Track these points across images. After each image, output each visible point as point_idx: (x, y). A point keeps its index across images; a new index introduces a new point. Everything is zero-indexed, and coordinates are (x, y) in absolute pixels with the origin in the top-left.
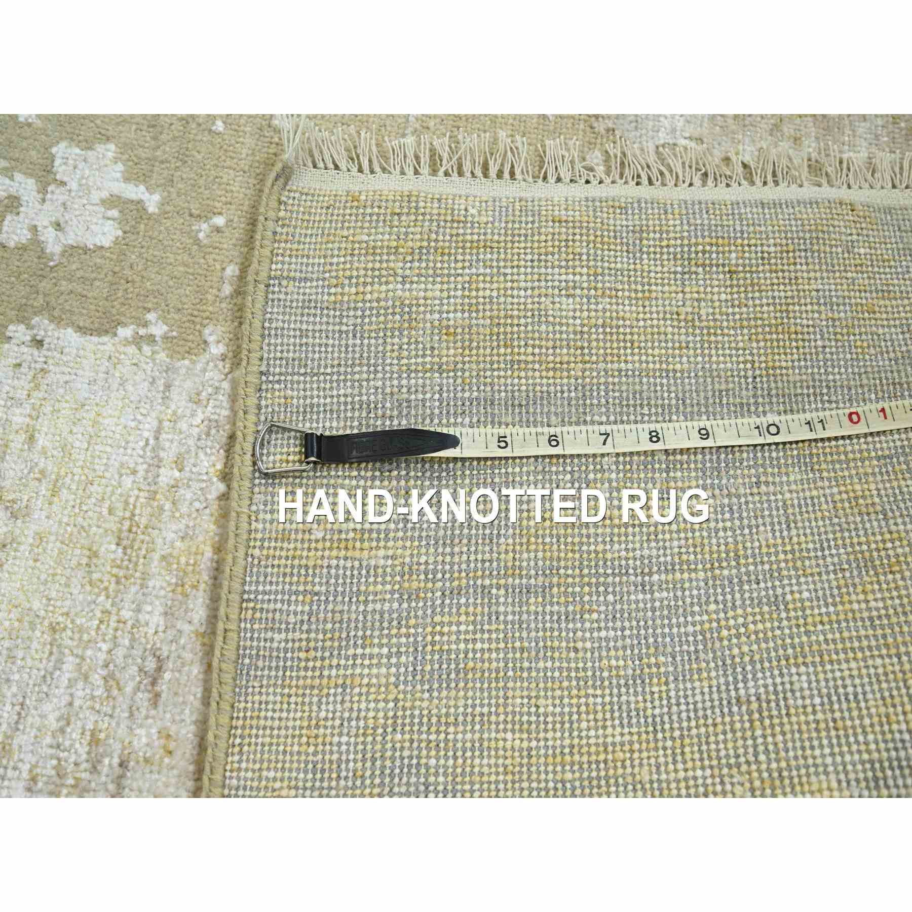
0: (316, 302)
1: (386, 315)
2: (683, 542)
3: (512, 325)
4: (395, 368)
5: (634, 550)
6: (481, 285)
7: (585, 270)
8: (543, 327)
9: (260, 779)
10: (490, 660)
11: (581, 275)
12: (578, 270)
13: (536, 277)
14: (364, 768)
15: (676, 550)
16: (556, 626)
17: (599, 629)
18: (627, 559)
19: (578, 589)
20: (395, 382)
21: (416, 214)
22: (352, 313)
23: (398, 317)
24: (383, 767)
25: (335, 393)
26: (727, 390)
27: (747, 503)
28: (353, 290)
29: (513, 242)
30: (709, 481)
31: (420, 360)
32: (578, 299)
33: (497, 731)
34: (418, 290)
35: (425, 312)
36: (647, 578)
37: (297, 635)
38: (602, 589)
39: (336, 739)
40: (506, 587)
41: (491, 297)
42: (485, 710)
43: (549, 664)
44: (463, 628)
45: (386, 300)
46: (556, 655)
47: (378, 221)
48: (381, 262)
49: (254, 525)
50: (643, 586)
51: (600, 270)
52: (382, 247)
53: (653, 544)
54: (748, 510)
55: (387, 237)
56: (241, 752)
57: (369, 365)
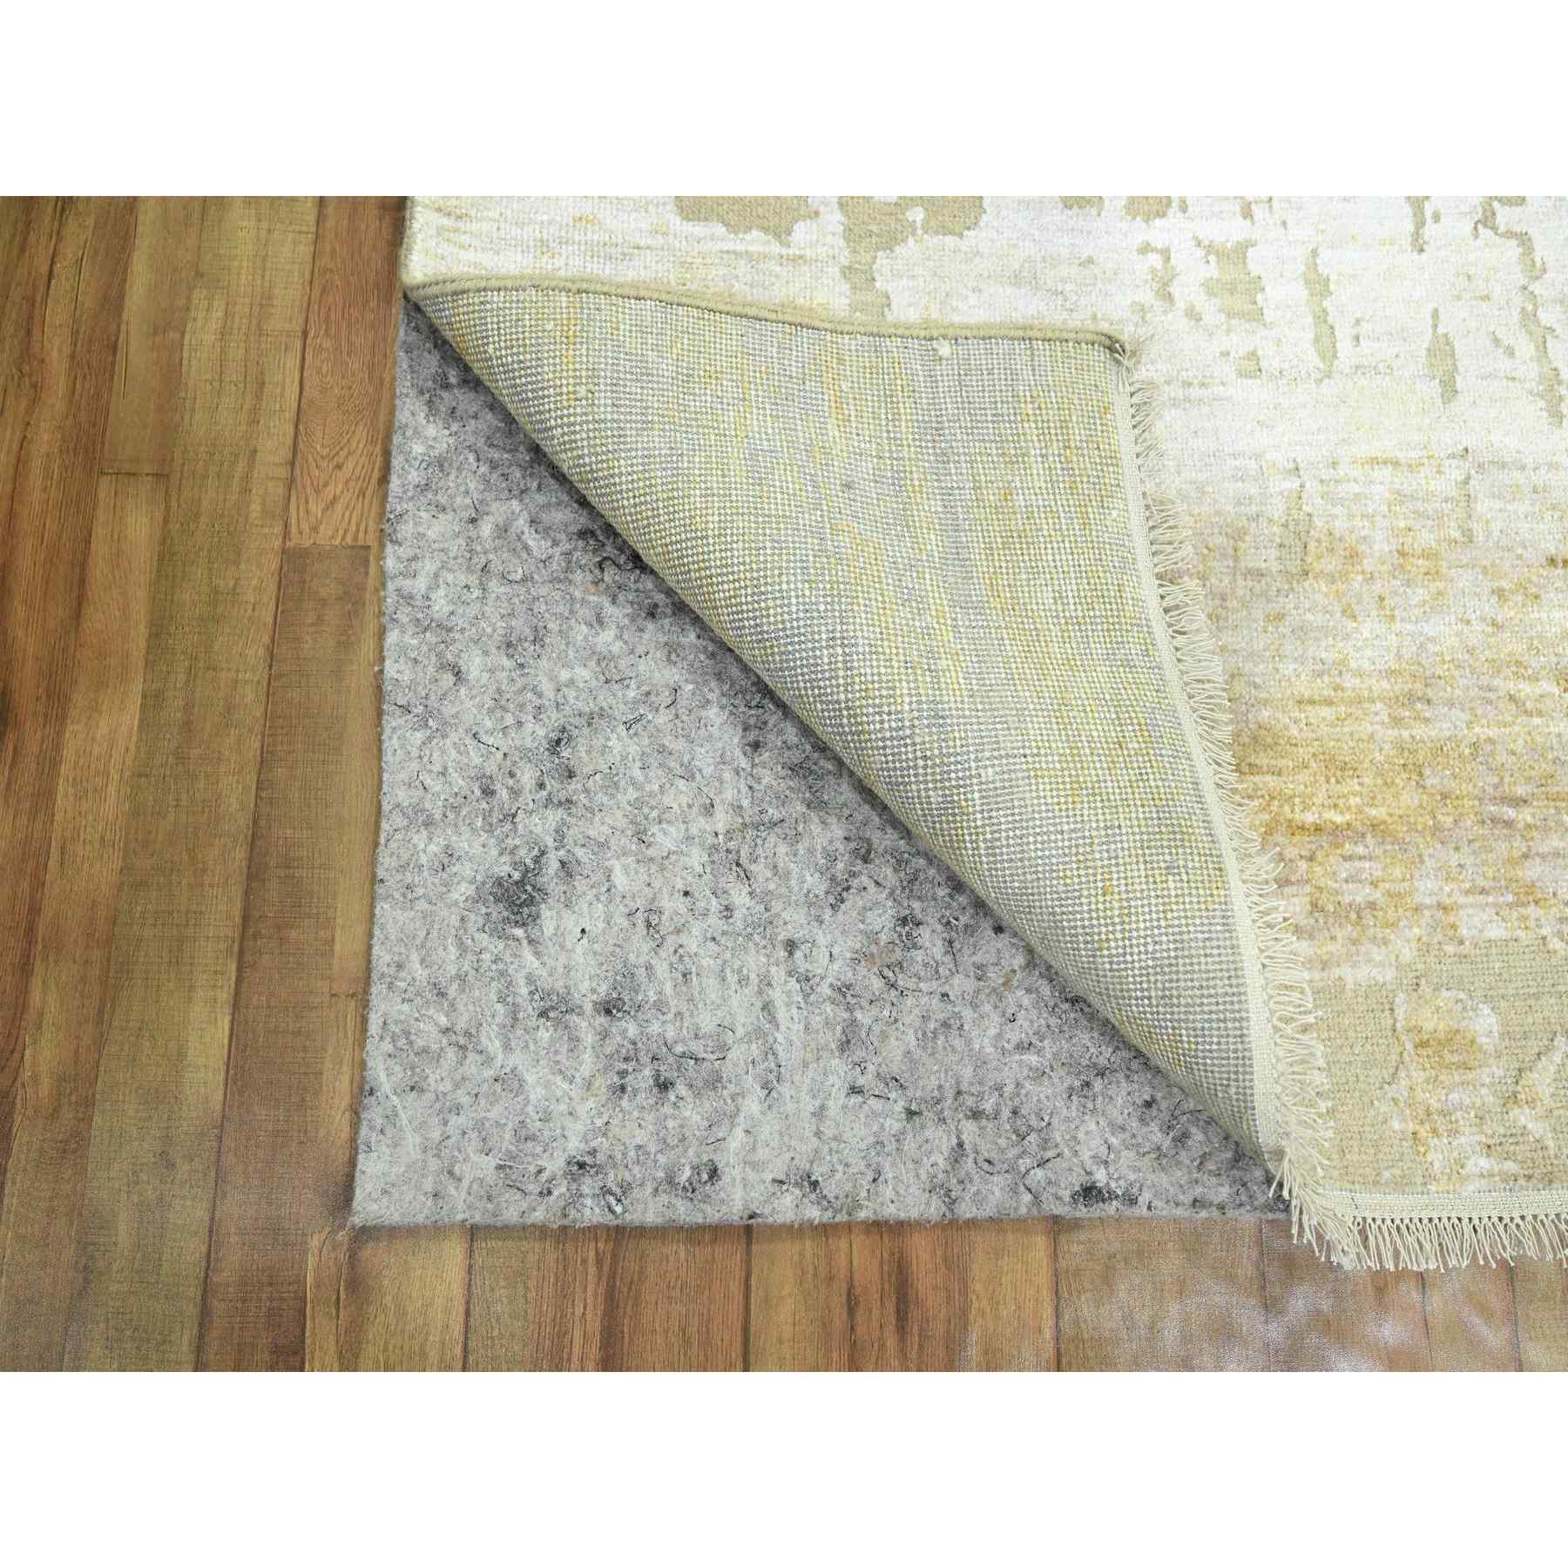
0: (1017, 380)
1: (1013, 441)
2: (869, 678)
3: (1021, 549)
4: (972, 451)
5: (862, 631)
6: (1050, 521)
7: (1080, 614)
8: (1024, 577)
9: (682, 332)
10: (769, 503)
11: (1076, 610)
12: (1079, 607)
13: (1066, 569)
14: (690, 413)
15: (862, 671)
16: (798, 558)
17: (797, 597)
18: (854, 623)
19: (827, 578)
20: (961, 450)
21: (1101, 464)
22: (1012, 411)
23: (1013, 452)
24: (691, 426)
25: (948, 400)
26: (1009, 729)
27: (906, 745)
28: (1030, 412)
29: (1093, 548)
30: (925, 706)
31: (981, 471)
32: (1053, 608)
33: (719, 508)
34: (1037, 468)
35: (1020, 475)
36: (839, 642)
37: (776, 365)
38: (829, 599)
39: (708, 392)
40: (823, 522)
41: (1041, 530)
42: (734, 498)
43: (769, 551)
44: (790, 485)
45: (1026, 441)
46: (776, 558)
47: (1090, 429)
48: (1056, 435)
49: (847, 337)
50: (833, 639)
51: (1083, 628)
52: (1068, 434)
53: (867, 649)
54: (899, 746)
55: (1078, 438)
56: (699, 318)
57: (972, 428)
